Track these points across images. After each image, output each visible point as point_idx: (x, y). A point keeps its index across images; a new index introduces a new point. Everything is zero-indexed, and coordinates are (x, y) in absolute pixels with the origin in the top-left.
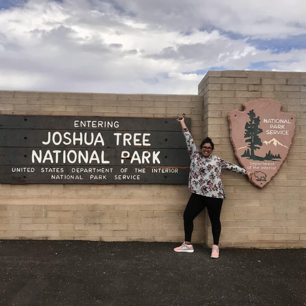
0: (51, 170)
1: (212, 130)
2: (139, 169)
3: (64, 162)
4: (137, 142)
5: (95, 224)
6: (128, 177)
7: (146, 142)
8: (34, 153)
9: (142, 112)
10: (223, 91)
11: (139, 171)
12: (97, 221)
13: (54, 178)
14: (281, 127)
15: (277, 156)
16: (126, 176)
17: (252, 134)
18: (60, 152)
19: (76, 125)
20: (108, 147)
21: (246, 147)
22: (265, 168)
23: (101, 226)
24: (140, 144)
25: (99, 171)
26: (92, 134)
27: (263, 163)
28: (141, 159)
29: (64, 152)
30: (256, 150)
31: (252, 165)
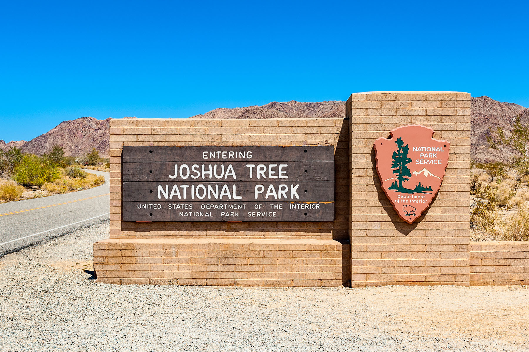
1: (356, 160)
4: (272, 175)
5: (228, 264)
6: (263, 214)
7: (283, 175)
8: (160, 188)
9: (278, 139)
10: (368, 117)
11: (275, 207)
13: (182, 215)
14: (432, 156)
15: (428, 188)
17: (400, 164)
18: (188, 186)
19: (205, 157)
22: (414, 201)
24: (276, 177)
25: (231, 208)
26: (223, 166)
27: (413, 196)
30: (404, 181)
31: (400, 199)
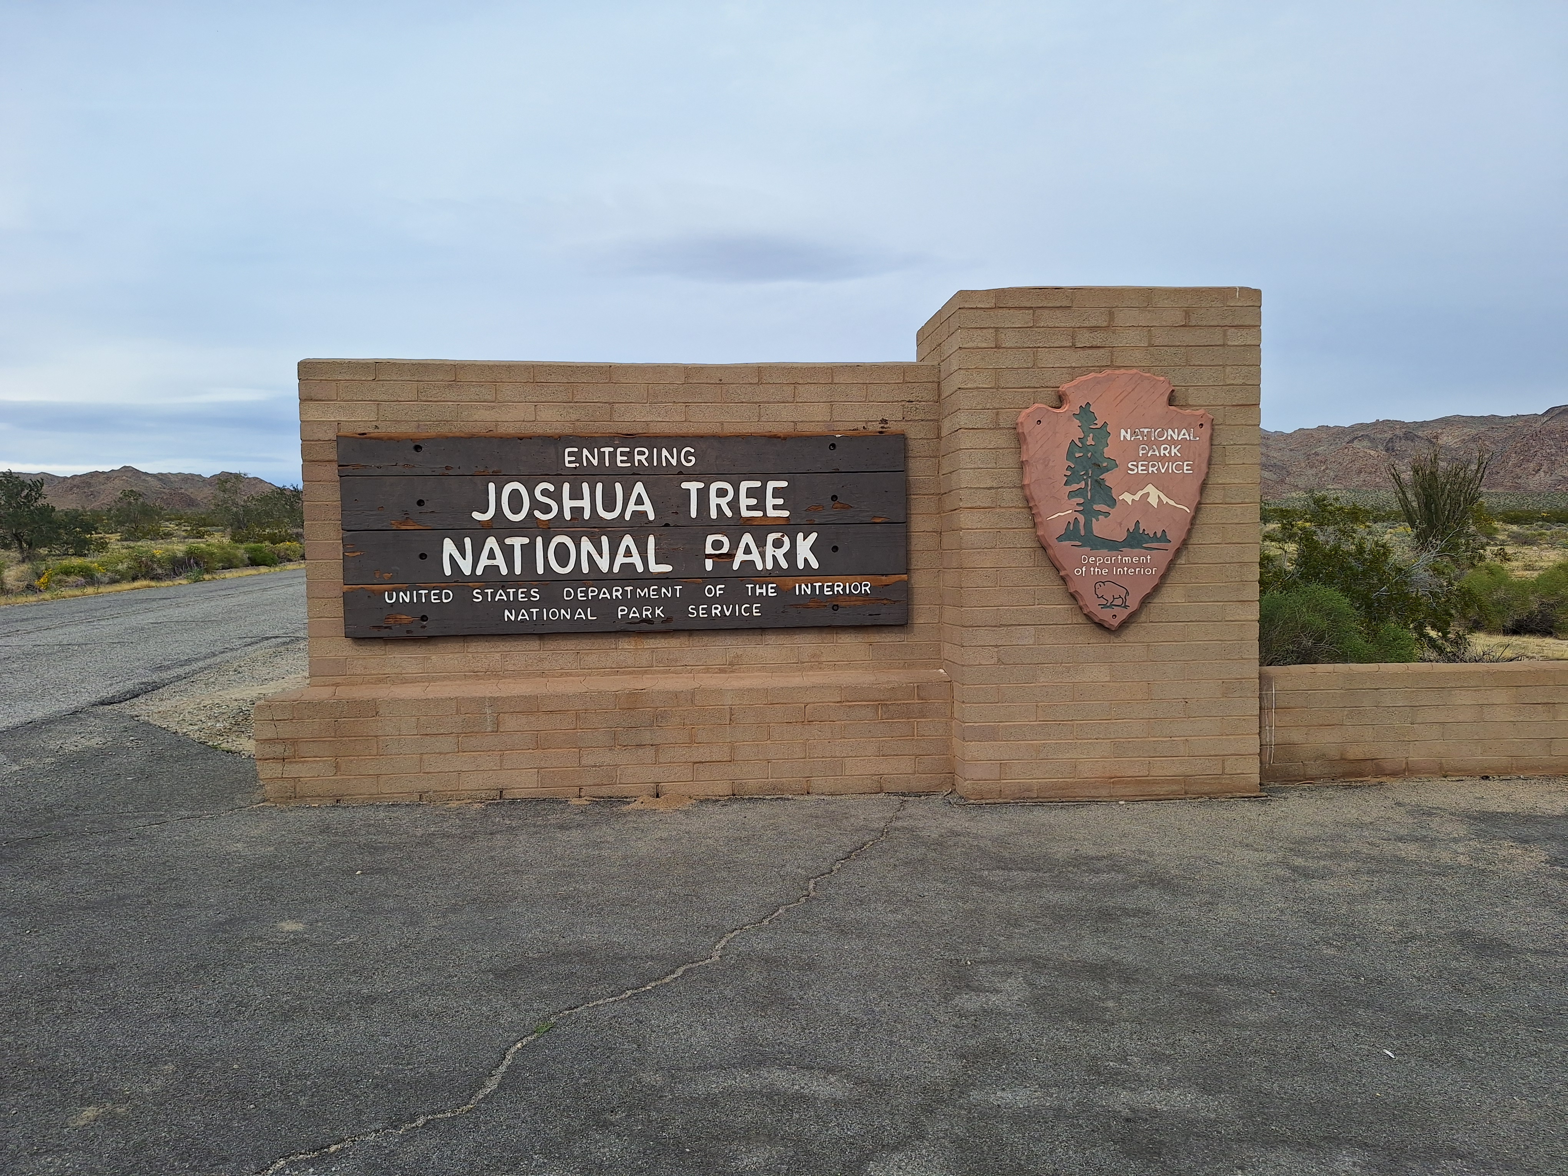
0: (501, 595)
1: (973, 466)
2: (758, 586)
3: (540, 570)
4: (749, 508)
5: (639, 746)
6: (728, 611)
7: (775, 507)
8: (449, 547)
9: (760, 416)
10: (1001, 350)
11: (758, 591)
12: (646, 737)
13: (513, 618)
14: (1170, 453)
15: (1159, 535)
16: (720, 608)
17: (1086, 474)
18: (526, 541)
19: (570, 462)
20: (667, 525)
21: (1070, 511)
22: (1124, 571)
23: (657, 751)
24: (759, 514)
25: (642, 595)
26: (618, 487)
27: (1120, 557)
28: (763, 555)
29: (539, 540)
30: (1098, 520)
31: (1089, 565)
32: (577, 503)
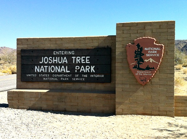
0: (43, 75)
2: (84, 75)
3: (49, 71)
8: (36, 67)
12: (63, 100)
13: (45, 79)
14: (155, 52)
15: (152, 68)
16: (78, 79)
17: (138, 56)
19: (54, 54)
20: (69, 64)
21: (135, 63)
22: (145, 74)
23: (65, 103)
25: (65, 76)
26: (62, 58)
27: (144, 72)
28: (85, 70)
29: (49, 66)
31: (138, 73)
32: (55, 60)
